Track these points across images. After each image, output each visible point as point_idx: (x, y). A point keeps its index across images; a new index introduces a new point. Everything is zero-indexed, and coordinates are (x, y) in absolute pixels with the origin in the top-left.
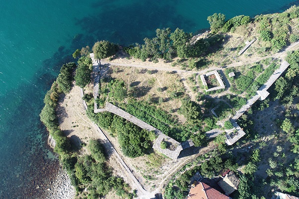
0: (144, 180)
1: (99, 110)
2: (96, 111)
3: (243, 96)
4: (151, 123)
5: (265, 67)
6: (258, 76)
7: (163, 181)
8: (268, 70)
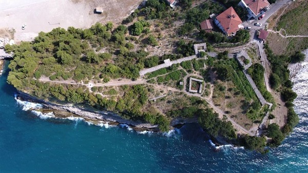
0: (256, 51)
1: (269, 104)
2: (271, 105)
3: (180, 68)
4: (245, 79)
5: (155, 78)
6: (164, 75)
7: (247, 45)
8: (155, 76)
